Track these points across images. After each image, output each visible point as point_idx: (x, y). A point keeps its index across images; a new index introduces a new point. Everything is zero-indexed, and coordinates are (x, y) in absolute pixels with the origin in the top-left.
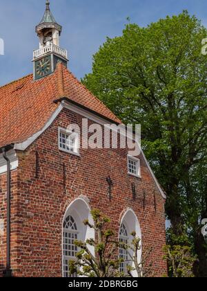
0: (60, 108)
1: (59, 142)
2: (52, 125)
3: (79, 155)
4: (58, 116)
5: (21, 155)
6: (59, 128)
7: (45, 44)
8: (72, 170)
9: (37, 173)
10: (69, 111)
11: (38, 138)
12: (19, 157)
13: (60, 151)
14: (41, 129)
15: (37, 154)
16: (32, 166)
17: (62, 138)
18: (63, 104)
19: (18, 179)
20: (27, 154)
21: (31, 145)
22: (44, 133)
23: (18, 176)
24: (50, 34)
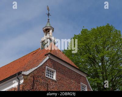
0: (48, 58)
1: (46, 73)
2: (43, 65)
3: (56, 80)
4: (47, 61)
5: (25, 77)
6: (46, 67)
7: (46, 35)
8: (52, 87)
9: (33, 86)
10: (52, 60)
11: (35, 70)
12: (24, 78)
13: (46, 77)
14: (37, 66)
15: (34, 78)
16: (31, 83)
17: (48, 72)
18: (49, 56)
19: (23, 89)
20: (29, 77)
21: (31, 73)
22: (38, 68)
23: (23, 87)
24: (49, 31)
